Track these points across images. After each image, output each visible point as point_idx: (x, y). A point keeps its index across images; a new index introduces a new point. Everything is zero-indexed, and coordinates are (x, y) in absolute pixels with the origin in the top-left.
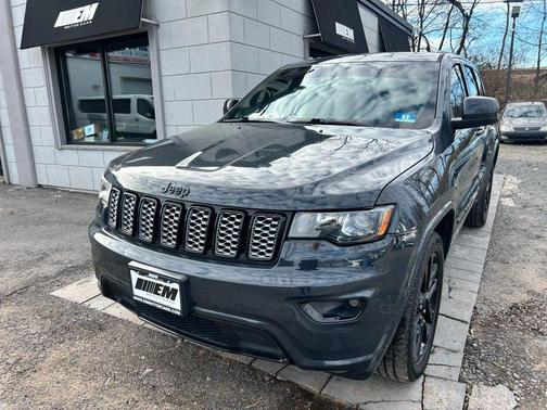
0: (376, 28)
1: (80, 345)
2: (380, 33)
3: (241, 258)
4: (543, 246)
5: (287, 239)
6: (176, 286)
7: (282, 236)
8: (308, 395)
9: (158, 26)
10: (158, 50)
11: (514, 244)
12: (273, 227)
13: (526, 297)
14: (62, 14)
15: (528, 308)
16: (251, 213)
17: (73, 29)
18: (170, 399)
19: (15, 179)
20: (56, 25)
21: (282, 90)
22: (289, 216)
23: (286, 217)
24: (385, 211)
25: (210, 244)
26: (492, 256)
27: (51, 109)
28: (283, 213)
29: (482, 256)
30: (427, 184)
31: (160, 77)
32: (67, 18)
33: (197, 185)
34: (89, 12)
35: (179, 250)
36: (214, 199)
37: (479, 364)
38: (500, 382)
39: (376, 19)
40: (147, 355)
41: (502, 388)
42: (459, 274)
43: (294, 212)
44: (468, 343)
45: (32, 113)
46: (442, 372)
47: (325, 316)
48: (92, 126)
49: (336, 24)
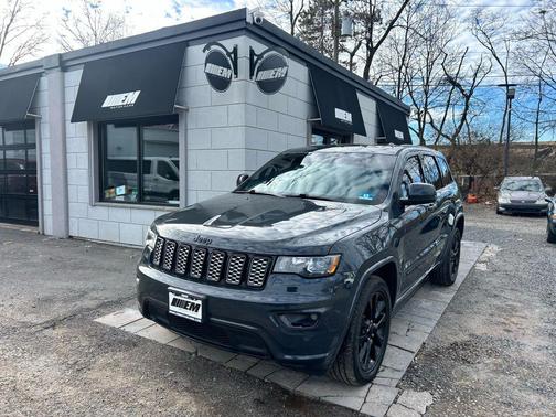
0: (375, 111)
1: (120, 355)
2: (378, 114)
3: (243, 284)
5: (272, 273)
6: (199, 302)
7: (269, 271)
8: (286, 391)
9: (187, 110)
10: (186, 129)
11: (473, 300)
12: (263, 264)
13: (466, 338)
14: (109, 97)
15: (465, 345)
16: (250, 256)
17: (117, 110)
18: (187, 389)
19: (49, 230)
20: (104, 105)
21: (286, 167)
22: (274, 258)
23: (272, 259)
24: (335, 258)
25: (223, 275)
26: (450, 308)
27: (90, 172)
28: (270, 256)
30: (383, 240)
31: (186, 149)
32: (112, 101)
33: (215, 237)
34: (132, 97)
35: (202, 280)
36: (227, 246)
38: (426, 390)
39: (374, 103)
40: (170, 363)
41: (426, 394)
42: (420, 320)
43: (278, 256)
44: (411, 366)
45: (72, 174)
46: (385, 382)
47: (293, 324)
48: (123, 187)
49: (336, 110)
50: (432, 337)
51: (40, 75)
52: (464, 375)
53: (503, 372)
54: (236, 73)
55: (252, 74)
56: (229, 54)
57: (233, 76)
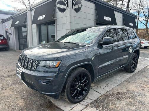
2: (123, 18)
3: (31, 69)
4: (146, 79)
5: (39, 66)
6: (21, 74)
9: (57, 19)
10: (57, 25)
12: (37, 63)
14: (39, 17)
16: (34, 60)
17: (41, 20)
20: (38, 19)
22: (40, 61)
26: (127, 80)
29: (123, 80)
31: (57, 31)
32: (40, 18)
34: (44, 16)
37: (95, 103)
38: (96, 108)
39: (122, 15)
42: (112, 83)
44: (97, 99)
46: (84, 103)
47: (43, 83)
48: (44, 41)
49: (105, 17)
50: (113, 89)
51: (27, 13)
52: (115, 104)
53: (130, 105)
54: (68, 7)
55: (73, 7)
56: (65, 1)
57: (67, 8)
